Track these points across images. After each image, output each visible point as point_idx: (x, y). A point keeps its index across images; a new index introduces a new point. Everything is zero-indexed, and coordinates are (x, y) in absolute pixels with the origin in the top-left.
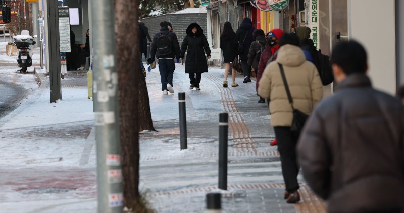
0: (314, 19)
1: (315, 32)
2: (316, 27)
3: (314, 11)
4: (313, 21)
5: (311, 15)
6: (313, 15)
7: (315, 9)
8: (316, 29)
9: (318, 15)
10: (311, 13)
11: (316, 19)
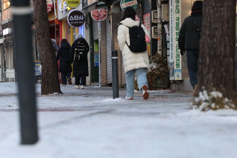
0: (177, 11)
1: (178, 21)
2: (179, 18)
3: (177, 5)
4: (176, 13)
5: (175, 8)
6: (176, 8)
7: (178, 4)
8: (179, 19)
9: (180, 8)
10: (175, 6)
11: (179, 11)
